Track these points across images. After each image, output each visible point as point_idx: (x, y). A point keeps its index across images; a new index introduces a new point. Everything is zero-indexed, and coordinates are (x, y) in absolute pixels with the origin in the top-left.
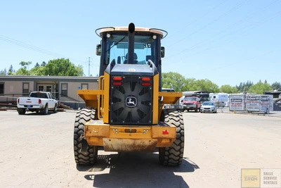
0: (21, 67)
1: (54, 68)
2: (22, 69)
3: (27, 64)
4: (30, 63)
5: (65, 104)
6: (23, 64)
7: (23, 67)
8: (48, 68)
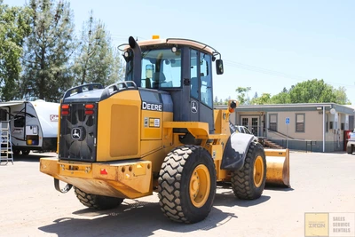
0: (238, 94)
1: (303, 93)
2: (239, 97)
3: (245, 90)
4: (249, 89)
5: (274, 142)
6: (240, 90)
7: (240, 94)
8: (295, 94)
